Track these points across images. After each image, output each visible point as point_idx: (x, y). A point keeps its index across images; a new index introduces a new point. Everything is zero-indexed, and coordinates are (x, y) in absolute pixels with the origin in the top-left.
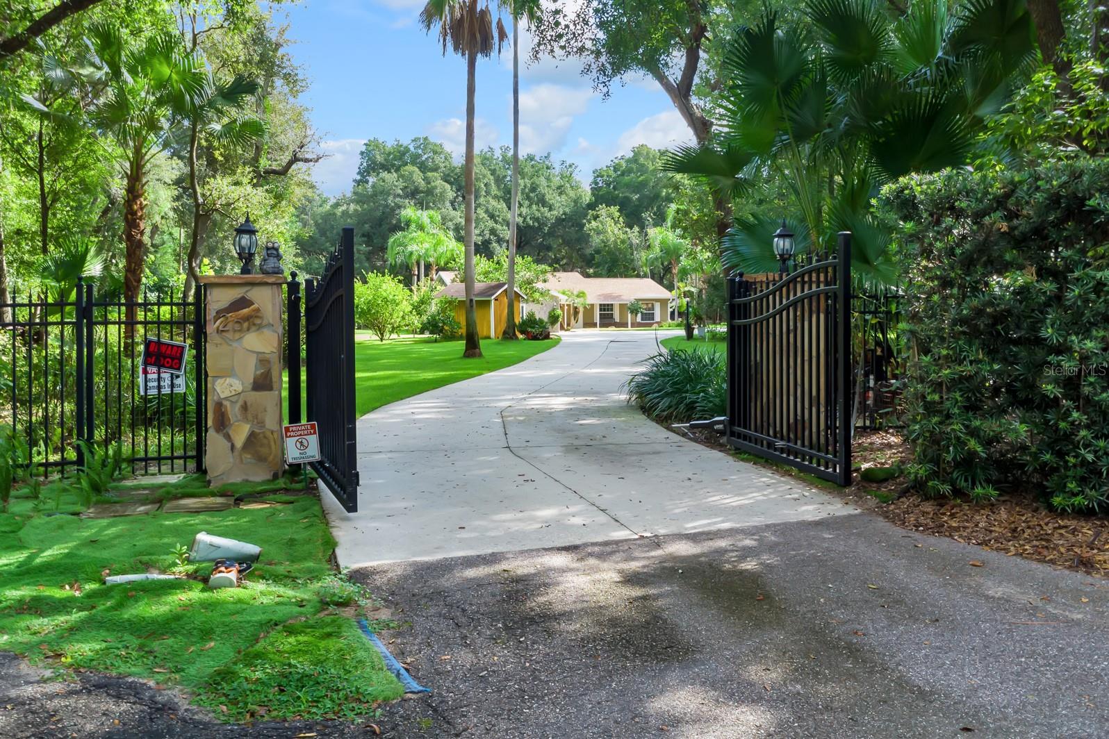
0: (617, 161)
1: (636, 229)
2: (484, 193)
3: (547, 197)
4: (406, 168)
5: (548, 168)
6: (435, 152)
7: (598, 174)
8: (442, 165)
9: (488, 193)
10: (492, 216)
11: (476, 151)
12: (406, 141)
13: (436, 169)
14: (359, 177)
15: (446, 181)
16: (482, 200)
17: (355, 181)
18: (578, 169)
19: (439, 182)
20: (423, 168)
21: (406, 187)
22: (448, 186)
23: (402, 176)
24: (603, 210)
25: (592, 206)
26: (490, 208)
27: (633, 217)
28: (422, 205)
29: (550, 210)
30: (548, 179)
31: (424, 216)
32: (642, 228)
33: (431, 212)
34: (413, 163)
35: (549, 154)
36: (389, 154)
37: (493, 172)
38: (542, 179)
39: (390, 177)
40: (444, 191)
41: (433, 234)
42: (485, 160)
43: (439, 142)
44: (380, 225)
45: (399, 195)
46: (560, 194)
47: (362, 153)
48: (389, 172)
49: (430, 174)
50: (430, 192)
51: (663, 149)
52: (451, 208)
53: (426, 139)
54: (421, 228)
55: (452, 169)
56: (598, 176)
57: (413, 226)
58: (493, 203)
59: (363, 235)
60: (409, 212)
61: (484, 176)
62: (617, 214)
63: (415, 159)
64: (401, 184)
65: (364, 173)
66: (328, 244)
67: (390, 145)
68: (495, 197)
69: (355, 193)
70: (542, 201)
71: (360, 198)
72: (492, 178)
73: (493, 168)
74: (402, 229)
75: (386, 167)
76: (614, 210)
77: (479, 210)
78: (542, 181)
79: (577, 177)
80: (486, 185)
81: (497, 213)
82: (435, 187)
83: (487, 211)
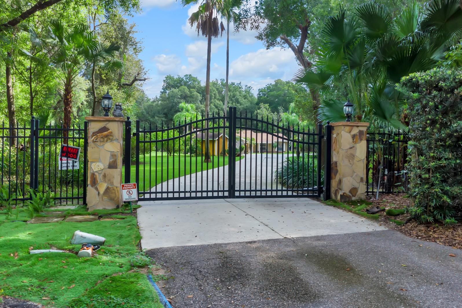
0: (268, 86)
1: (276, 113)
2: (213, 98)
3: (240, 100)
4: (182, 87)
5: (240, 88)
6: (194, 81)
7: (260, 91)
8: (197, 86)
9: (215, 98)
10: (217, 107)
11: (211, 81)
12: (182, 76)
13: (194, 88)
14: (162, 91)
15: (198, 93)
16: (213, 100)
17: (161, 92)
18: (252, 89)
19: (195, 93)
20: (189, 87)
21: (182, 95)
22: (199, 95)
23: (180, 90)
24: (262, 105)
25: (258, 104)
26: (216, 104)
27: (274, 109)
28: (187, 102)
29: (240, 105)
30: (240, 92)
31: (189, 106)
32: (278, 113)
33: (192, 105)
34: (185, 85)
35: (240, 83)
36: (175, 81)
37: (217, 89)
38: (237, 92)
39: (176, 90)
40: (197, 96)
41: (192, 114)
42: (214, 84)
43: (195, 77)
44: (171, 110)
45: (179, 98)
46: (245, 99)
47: (164, 81)
48: (175, 88)
49: (191, 90)
50: (191, 97)
51: (287, 81)
52: (200, 103)
53: (190, 75)
54: (187, 111)
55: (201, 88)
56: (260, 92)
57: (184, 110)
58: (217, 102)
59: (164, 114)
60: (183, 105)
61: (214, 91)
62: (268, 107)
63: (186, 84)
64: (180, 93)
65: (165, 89)
66: (149, 117)
67: (176, 77)
68: (218, 99)
69: (161, 97)
70: (237, 101)
71: (163, 99)
72: (217, 91)
73: (217, 87)
74: (180, 112)
75: (174, 86)
76: (267, 105)
77: (211, 105)
78: (238, 93)
79: (252, 91)
80: (214, 94)
81: (219, 106)
82: (194, 95)
83: (215, 105)
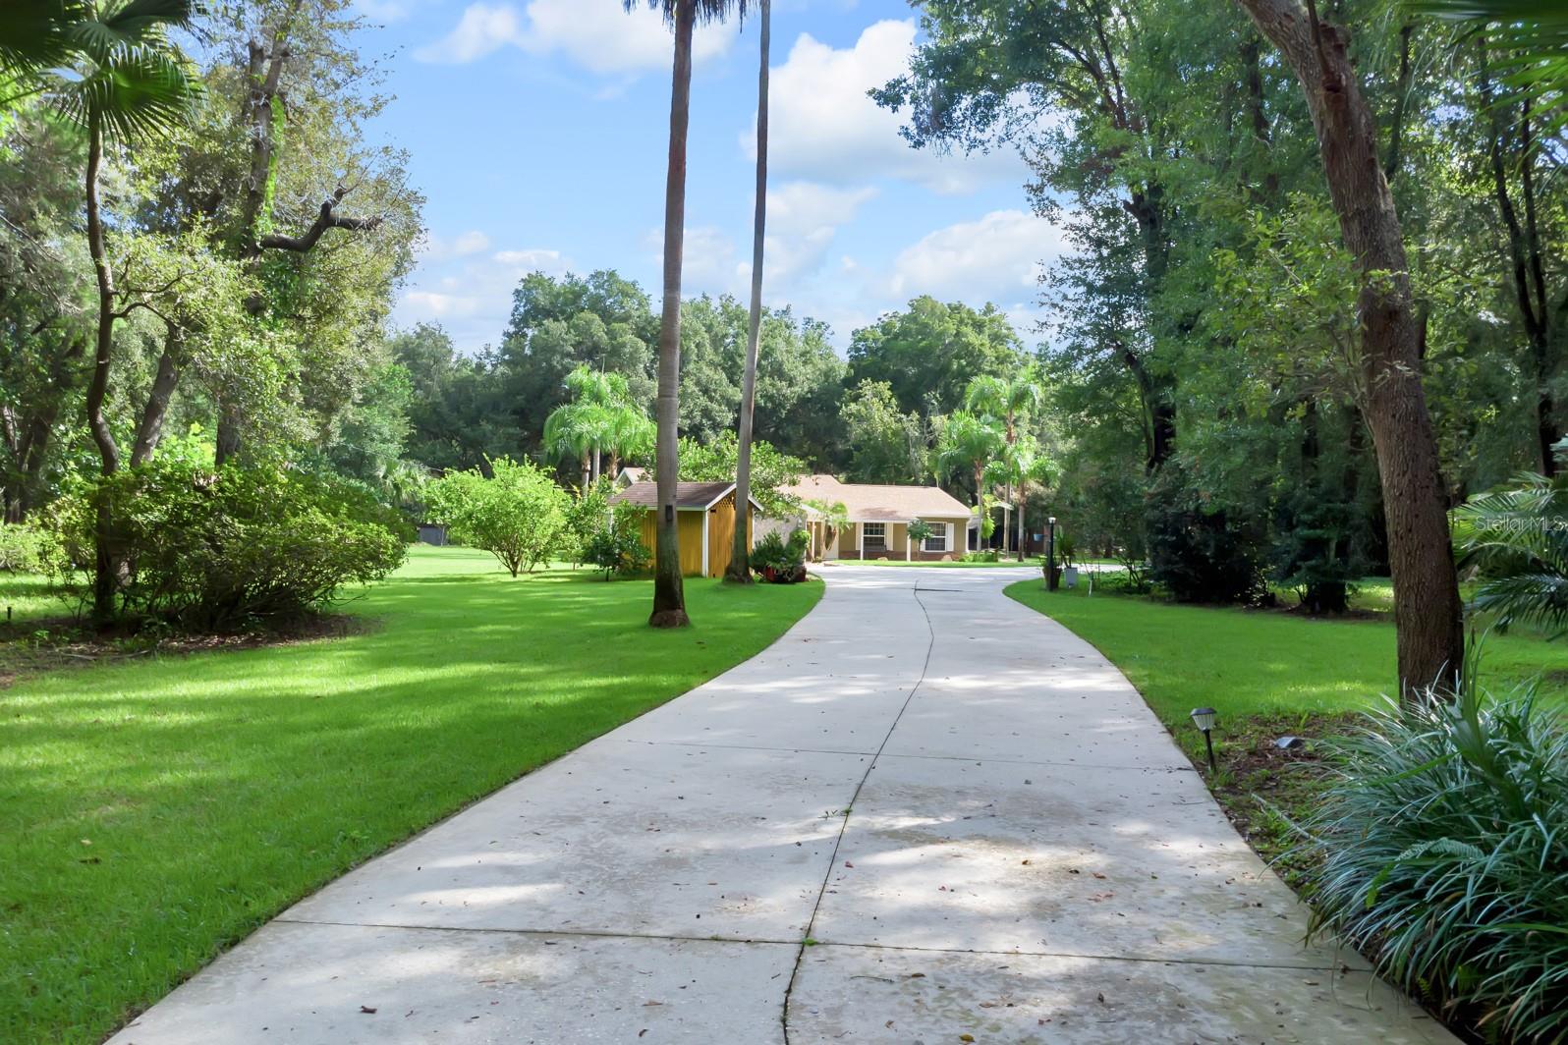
0: (886, 320)
1: (915, 415)
2: (694, 357)
3: (786, 367)
4: (582, 314)
5: (788, 327)
6: (626, 294)
7: (859, 336)
8: (635, 314)
9: (700, 357)
10: (706, 391)
11: (685, 297)
12: (583, 276)
13: (625, 319)
14: (512, 329)
15: (640, 337)
16: (691, 367)
17: (507, 334)
18: (830, 331)
19: (629, 338)
20: (606, 316)
21: (580, 343)
22: (642, 344)
23: (576, 327)
24: (867, 387)
25: (850, 382)
26: (704, 379)
27: (909, 399)
28: (597, 367)
29: (790, 385)
30: (788, 341)
31: (603, 381)
32: (924, 413)
33: (614, 377)
34: (593, 309)
35: (788, 307)
36: (558, 295)
37: (709, 328)
38: (779, 340)
39: (558, 327)
40: (637, 350)
41: (615, 409)
42: (699, 310)
43: (630, 279)
44: (540, 398)
45: (569, 355)
46: (805, 363)
47: (517, 292)
48: (556, 320)
49: (616, 325)
50: (616, 351)
51: (955, 303)
52: (645, 376)
53: (612, 274)
54: (597, 398)
55: (650, 321)
56: (860, 340)
57: (586, 394)
58: (708, 371)
59: (514, 412)
60: (581, 374)
61: (696, 333)
62: (888, 394)
63: (596, 305)
64: (572, 337)
65: (521, 322)
66: (461, 423)
67: (560, 280)
68: (711, 363)
69: (505, 351)
70: (778, 372)
71: (512, 354)
72: (706, 336)
73: (708, 322)
74: (569, 402)
75: (548, 313)
76: (884, 387)
77: (687, 382)
78: (781, 345)
79: (829, 341)
80: (697, 346)
81: (713, 387)
82: (624, 345)
83: (698, 383)
